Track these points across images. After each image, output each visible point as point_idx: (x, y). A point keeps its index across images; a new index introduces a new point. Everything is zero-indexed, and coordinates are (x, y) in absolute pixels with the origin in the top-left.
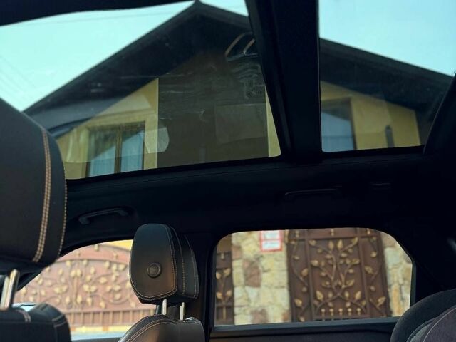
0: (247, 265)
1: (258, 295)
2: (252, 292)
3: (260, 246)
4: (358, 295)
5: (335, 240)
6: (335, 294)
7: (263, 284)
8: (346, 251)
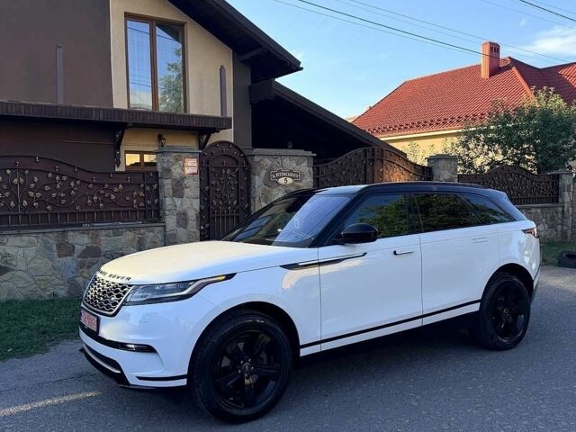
0: (174, 183)
1: (182, 203)
2: (178, 201)
3: (184, 171)
4: (235, 203)
5: (226, 168)
6: (223, 202)
7: (185, 195)
8: (231, 176)
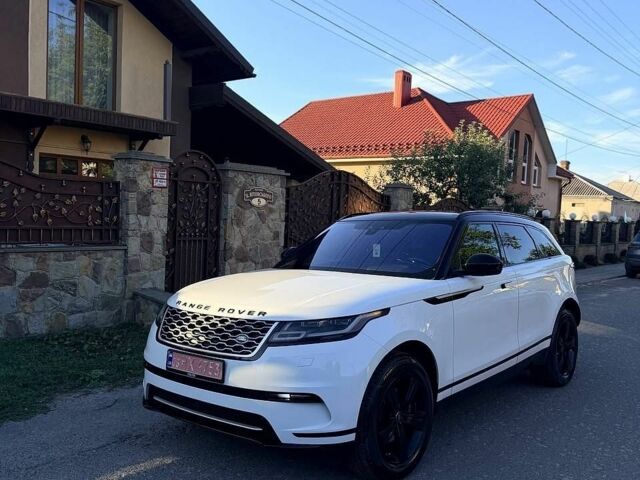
0: (140, 197)
1: (147, 223)
2: (144, 220)
4: (203, 224)
5: (196, 183)
6: (191, 223)
7: (152, 213)
8: (201, 193)
